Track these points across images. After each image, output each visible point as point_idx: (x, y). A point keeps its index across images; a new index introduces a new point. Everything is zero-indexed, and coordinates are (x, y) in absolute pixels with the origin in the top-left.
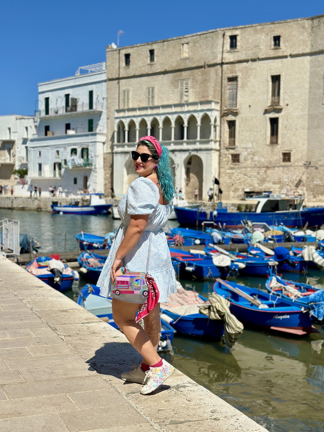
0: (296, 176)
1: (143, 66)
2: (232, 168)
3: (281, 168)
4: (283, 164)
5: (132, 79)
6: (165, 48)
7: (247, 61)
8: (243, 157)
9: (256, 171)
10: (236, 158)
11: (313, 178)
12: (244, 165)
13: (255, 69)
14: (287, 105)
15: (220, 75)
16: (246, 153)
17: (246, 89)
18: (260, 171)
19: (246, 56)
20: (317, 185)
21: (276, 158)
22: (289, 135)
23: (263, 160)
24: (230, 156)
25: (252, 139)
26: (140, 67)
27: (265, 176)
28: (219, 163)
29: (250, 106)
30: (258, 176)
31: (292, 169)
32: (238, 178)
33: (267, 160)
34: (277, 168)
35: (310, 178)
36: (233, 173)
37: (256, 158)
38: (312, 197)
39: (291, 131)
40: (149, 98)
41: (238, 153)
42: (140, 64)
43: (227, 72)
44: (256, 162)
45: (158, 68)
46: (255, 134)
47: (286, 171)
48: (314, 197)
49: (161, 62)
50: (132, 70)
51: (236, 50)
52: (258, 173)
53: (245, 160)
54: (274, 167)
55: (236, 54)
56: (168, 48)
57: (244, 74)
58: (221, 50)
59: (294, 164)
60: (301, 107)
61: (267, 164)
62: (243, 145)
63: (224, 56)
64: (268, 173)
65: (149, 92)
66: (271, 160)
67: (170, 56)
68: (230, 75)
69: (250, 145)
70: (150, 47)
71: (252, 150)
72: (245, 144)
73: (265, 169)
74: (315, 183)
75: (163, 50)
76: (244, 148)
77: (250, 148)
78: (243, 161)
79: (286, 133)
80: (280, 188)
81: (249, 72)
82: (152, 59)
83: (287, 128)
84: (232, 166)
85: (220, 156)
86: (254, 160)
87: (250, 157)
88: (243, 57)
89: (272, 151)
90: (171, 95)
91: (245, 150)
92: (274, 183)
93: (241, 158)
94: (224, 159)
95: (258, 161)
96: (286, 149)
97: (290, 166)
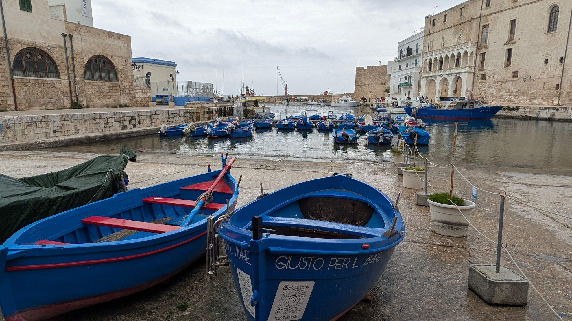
0: (520, 87)
1: (441, 26)
2: (481, 83)
3: (511, 82)
4: (512, 79)
5: (435, 34)
6: (452, 12)
7: (495, 13)
8: (488, 76)
9: (495, 85)
10: (484, 77)
11: (531, 88)
12: (488, 81)
13: (500, 18)
14: (519, 39)
15: (479, 24)
16: (490, 73)
17: (494, 31)
18: (497, 85)
19: (495, 10)
20: (533, 93)
21: (508, 75)
22: (518, 60)
23: (500, 77)
24: (480, 75)
25: (494, 64)
26: (439, 26)
27: (500, 88)
28: (473, 81)
29: (495, 42)
30: (496, 88)
31: (518, 82)
32: (484, 90)
33: (502, 77)
34: (508, 82)
35: (530, 88)
36: (481, 87)
37: (496, 76)
38: (529, 100)
39: (520, 56)
40: (442, 44)
41: (485, 73)
42: (439, 24)
43: (483, 22)
44: (496, 79)
45: (448, 25)
46: (497, 60)
47: (514, 84)
48: (530, 101)
49: (449, 22)
50: (435, 29)
51: (490, 7)
52: (496, 86)
53: (489, 78)
54: (506, 81)
55: (489, 10)
56: (453, 12)
57: (493, 22)
58: (481, 8)
59: (520, 79)
60: (528, 40)
61: (502, 80)
62: (489, 69)
63: (482, 12)
64: (502, 86)
65: (442, 40)
66: (505, 77)
67: (454, 17)
68: (484, 24)
69: (493, 68)
70: (445, 14)
71: (494, 71)
72: (490, 67)
73: (501, 83)
74: (532, 91)
75: (451, 14)
76: (489, 70)
77: (493, 70)
78: (488, 79)
79: (516, 58)
80: (509, 95)
81: (497, 20)
82: (445, 20)
83: (518, 55)
84: (481, 82)
85: (474, 76)
86: (494, 78)
87: (492, 76)
88: (494, 11)
89: (506, 71)
90: (453, 41)
91: (489, 72)
92: (506, 92)
93: (487, 77)
94: (477, 78)
95: (497, 78)
96: (515, 69)
97: (517, 80)
